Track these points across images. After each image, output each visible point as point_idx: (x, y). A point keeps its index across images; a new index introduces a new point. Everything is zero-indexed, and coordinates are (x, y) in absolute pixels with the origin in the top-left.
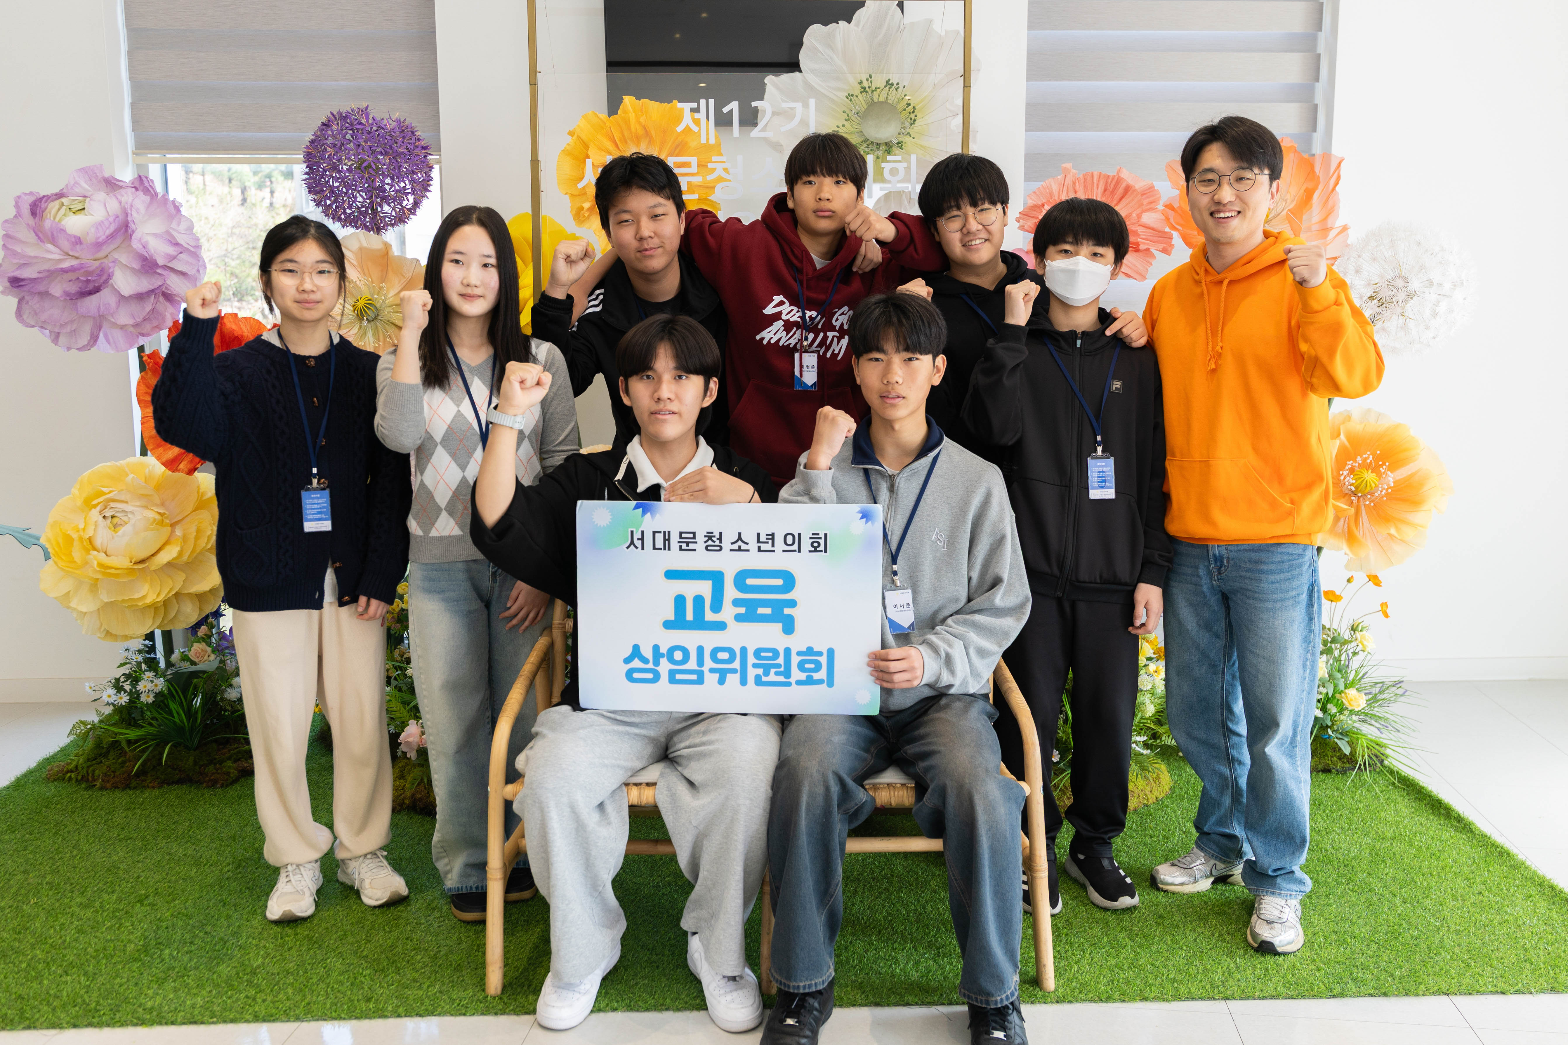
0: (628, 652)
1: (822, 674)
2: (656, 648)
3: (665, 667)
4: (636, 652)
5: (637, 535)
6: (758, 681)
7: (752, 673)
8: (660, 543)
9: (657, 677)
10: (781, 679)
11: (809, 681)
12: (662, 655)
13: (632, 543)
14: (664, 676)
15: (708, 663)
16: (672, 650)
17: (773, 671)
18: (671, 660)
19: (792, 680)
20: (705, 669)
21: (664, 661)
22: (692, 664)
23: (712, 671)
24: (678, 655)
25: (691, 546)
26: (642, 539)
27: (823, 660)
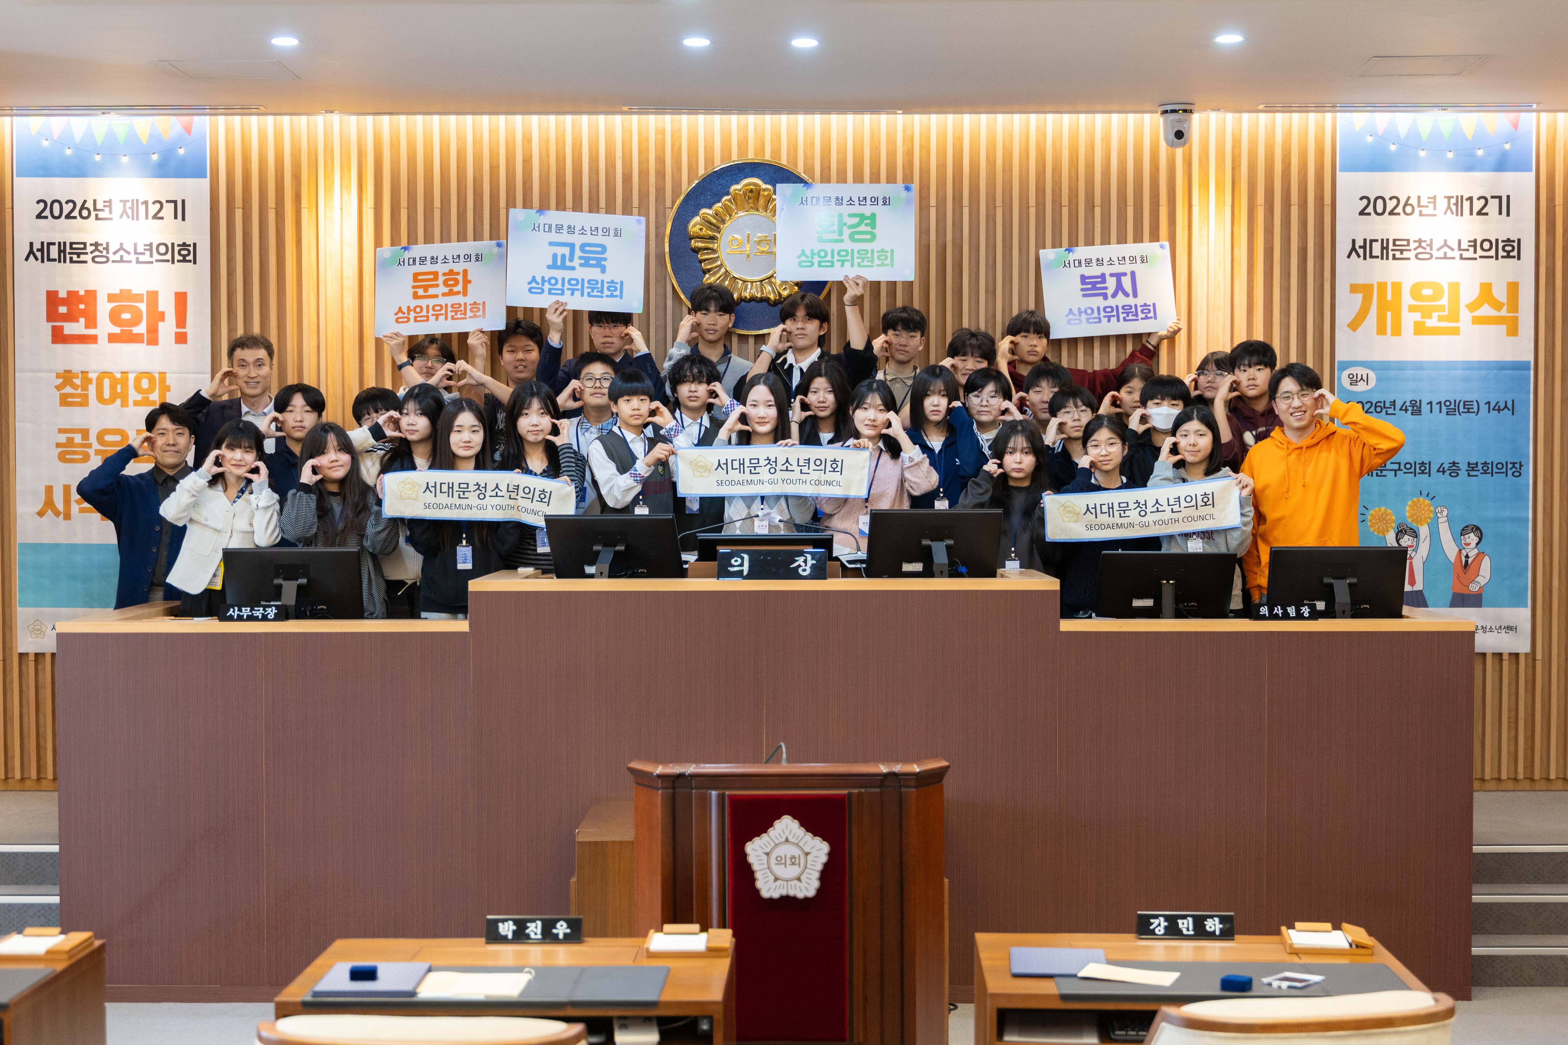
0: (530, 279)
1: (617, 293)
2: (543, 278)
3: (547, 286)
4: (534, 279)
5: (537, 225)
6: (589, 295)
7: (586, 291)
8: (547, 229)
9: (543, 291)
10: (599, 294)
11: (612, 296)
12: (546, 281)
13: (534, 228)
14: (546, 291)
15: (567, 286)
16: (550, 279)
17: (596, 290)
18: (550, 284)
19: (604, 295)
20: (565, 288)
21: (546, 284)
22: (559, 286)
23: (568, 289)
24: (553, 281)
25: (561, 231)
26: (539, 227)
27: (618, 286)
